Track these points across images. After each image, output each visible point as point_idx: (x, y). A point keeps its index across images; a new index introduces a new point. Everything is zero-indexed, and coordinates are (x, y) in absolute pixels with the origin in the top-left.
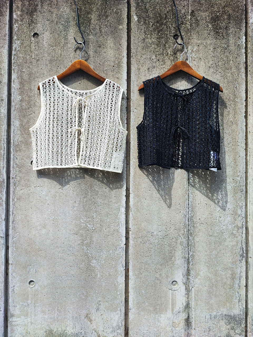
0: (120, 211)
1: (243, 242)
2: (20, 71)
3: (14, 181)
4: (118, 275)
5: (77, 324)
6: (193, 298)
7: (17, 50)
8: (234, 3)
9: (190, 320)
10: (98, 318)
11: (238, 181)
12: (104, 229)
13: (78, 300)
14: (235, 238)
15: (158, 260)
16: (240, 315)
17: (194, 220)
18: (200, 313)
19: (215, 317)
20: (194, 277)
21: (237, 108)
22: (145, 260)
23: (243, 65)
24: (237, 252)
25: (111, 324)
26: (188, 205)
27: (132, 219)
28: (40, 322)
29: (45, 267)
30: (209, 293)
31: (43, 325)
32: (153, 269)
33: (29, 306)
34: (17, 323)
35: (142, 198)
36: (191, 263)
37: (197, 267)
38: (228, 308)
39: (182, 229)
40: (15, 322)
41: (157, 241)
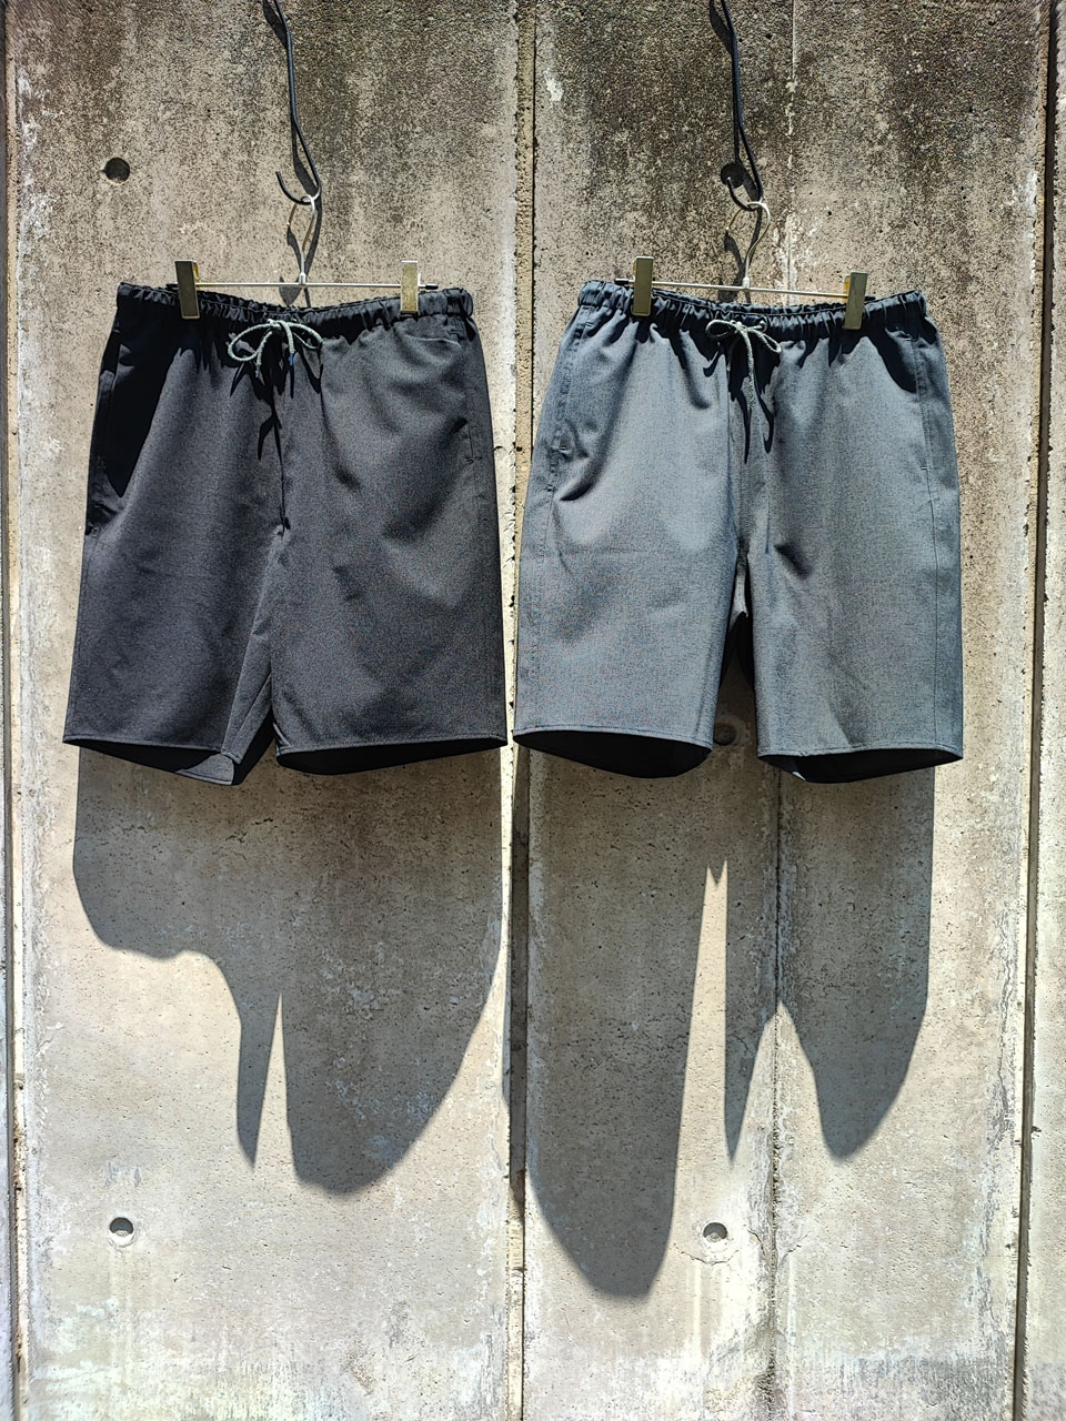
0: (487, 934)
1: (1006, 1065)
2: (53, 329)
3: (38, 804)
4: (477, 1200)
5: (309, 1394)
6: (792, 1291)
7: (37, 238)
8: (993, 19)
9: (778, 1381)
10: (395, 1373)
11: (993, 808)
12: (421, 1008)
13: (312, 1297)
14: (973, 1047)
15: (648, 1140)
16: (987, 1361)
17: (800, 971)
18: (821, 1355)
19: (881, 1370)
20: (796, 1208)
21: (993, 490)
22: (592, 1137)
23: (1023, 299)
24: (978, 1107)
25: (451, 1396)
26: (774, 908)
27: (540, 967)
28: (161, 1386)
29: (176, 1163)
30: (859, 1272)
31: (172, 1398)
32: (625, 1176)
33: (112, 1321)
34: (66, 1386)
35: (580, 879)
36: (785, 1152)
37: (808, 1166)
38: (938, 1335)
39: (751, 1011)
40: (57, 1385)
41: (641, 1058)
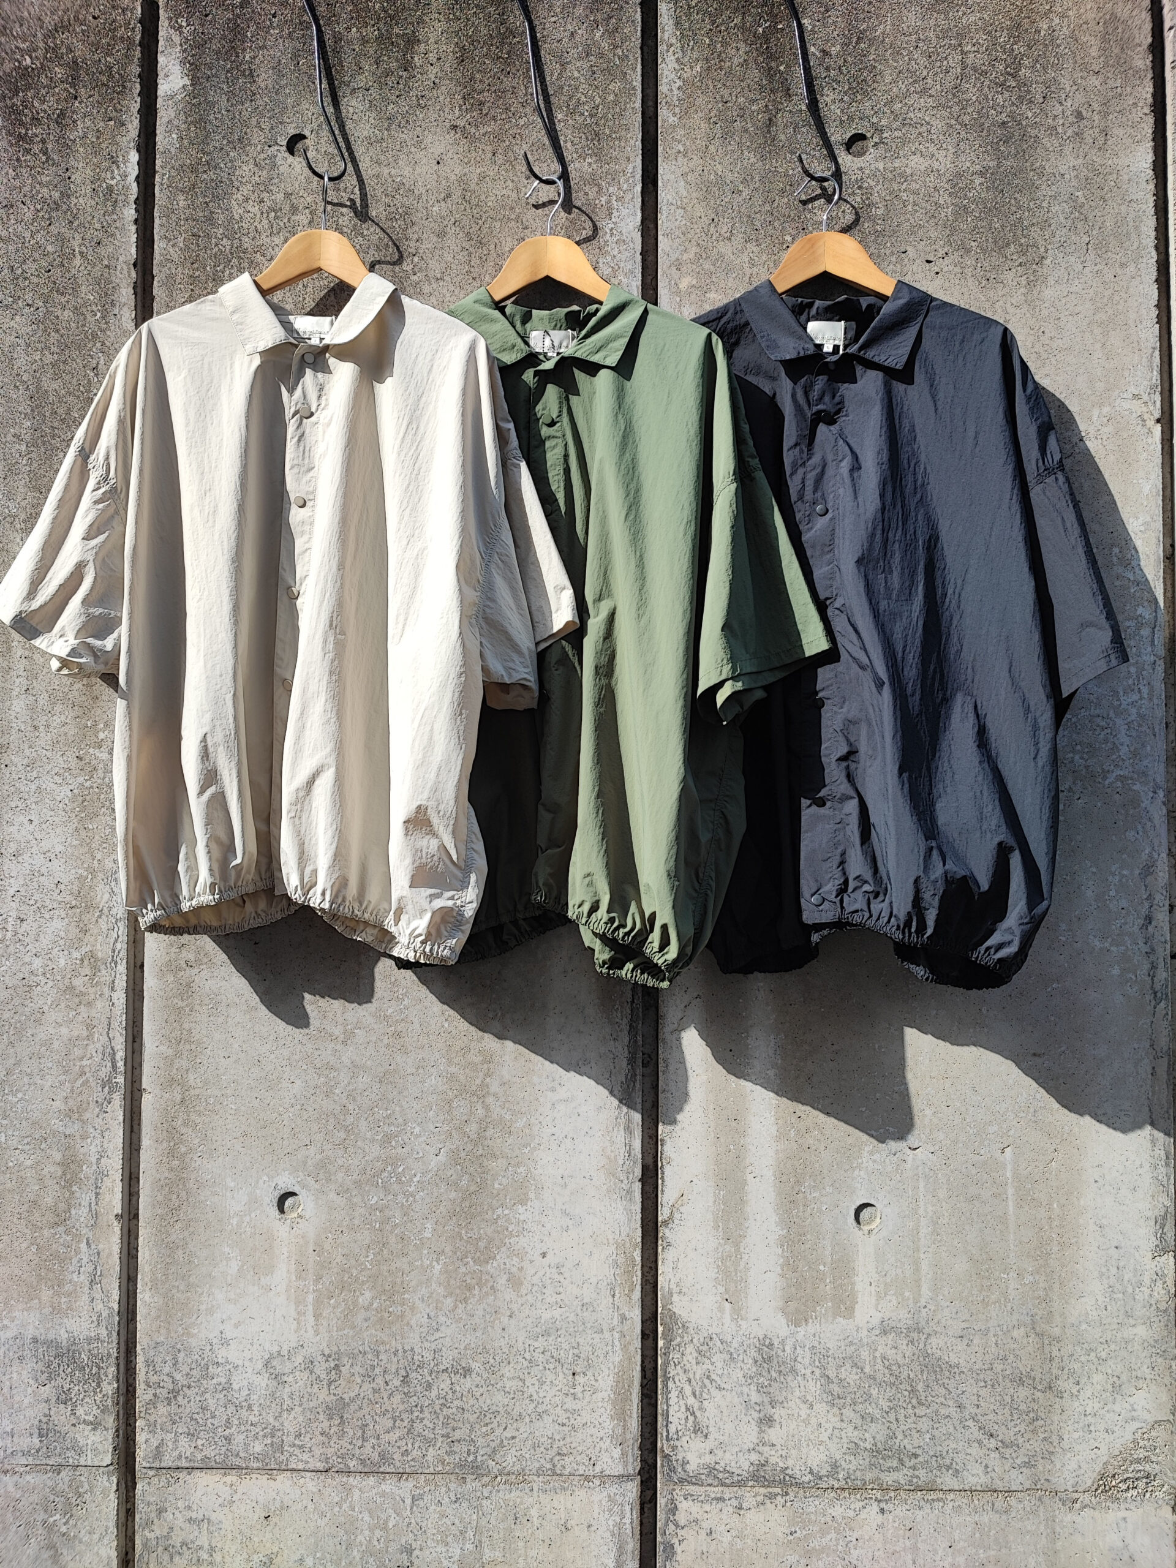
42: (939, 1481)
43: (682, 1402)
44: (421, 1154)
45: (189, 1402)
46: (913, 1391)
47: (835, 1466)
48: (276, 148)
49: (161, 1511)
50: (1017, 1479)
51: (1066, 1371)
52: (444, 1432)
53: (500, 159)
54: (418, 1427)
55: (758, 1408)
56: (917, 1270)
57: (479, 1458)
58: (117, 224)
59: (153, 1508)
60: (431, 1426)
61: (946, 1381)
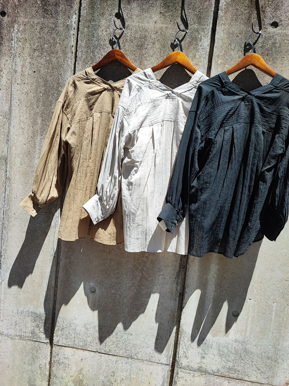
6: (3, 290)
17: (9, 214)
18: (8, 307)
19: (22, 312)
36: (3, 257)
38: (35, 306)
42: (244, 378)
43: (183, 350)
44: (125, 283)
45: (66, 331)
46: (241, 356)
47: (219, 370)
48: (112, 16)
49: (58, 355)
50: (263, 381)
51: (281, 358)
52: (125, 347)
53: (172, 23)
54: (119, 345)
55: (201, 354)
56: (246, 329)
57: (132, 355)
58: (69, 35)
59: (56, 353)
60: (122, 345)
61: (250, 355)
